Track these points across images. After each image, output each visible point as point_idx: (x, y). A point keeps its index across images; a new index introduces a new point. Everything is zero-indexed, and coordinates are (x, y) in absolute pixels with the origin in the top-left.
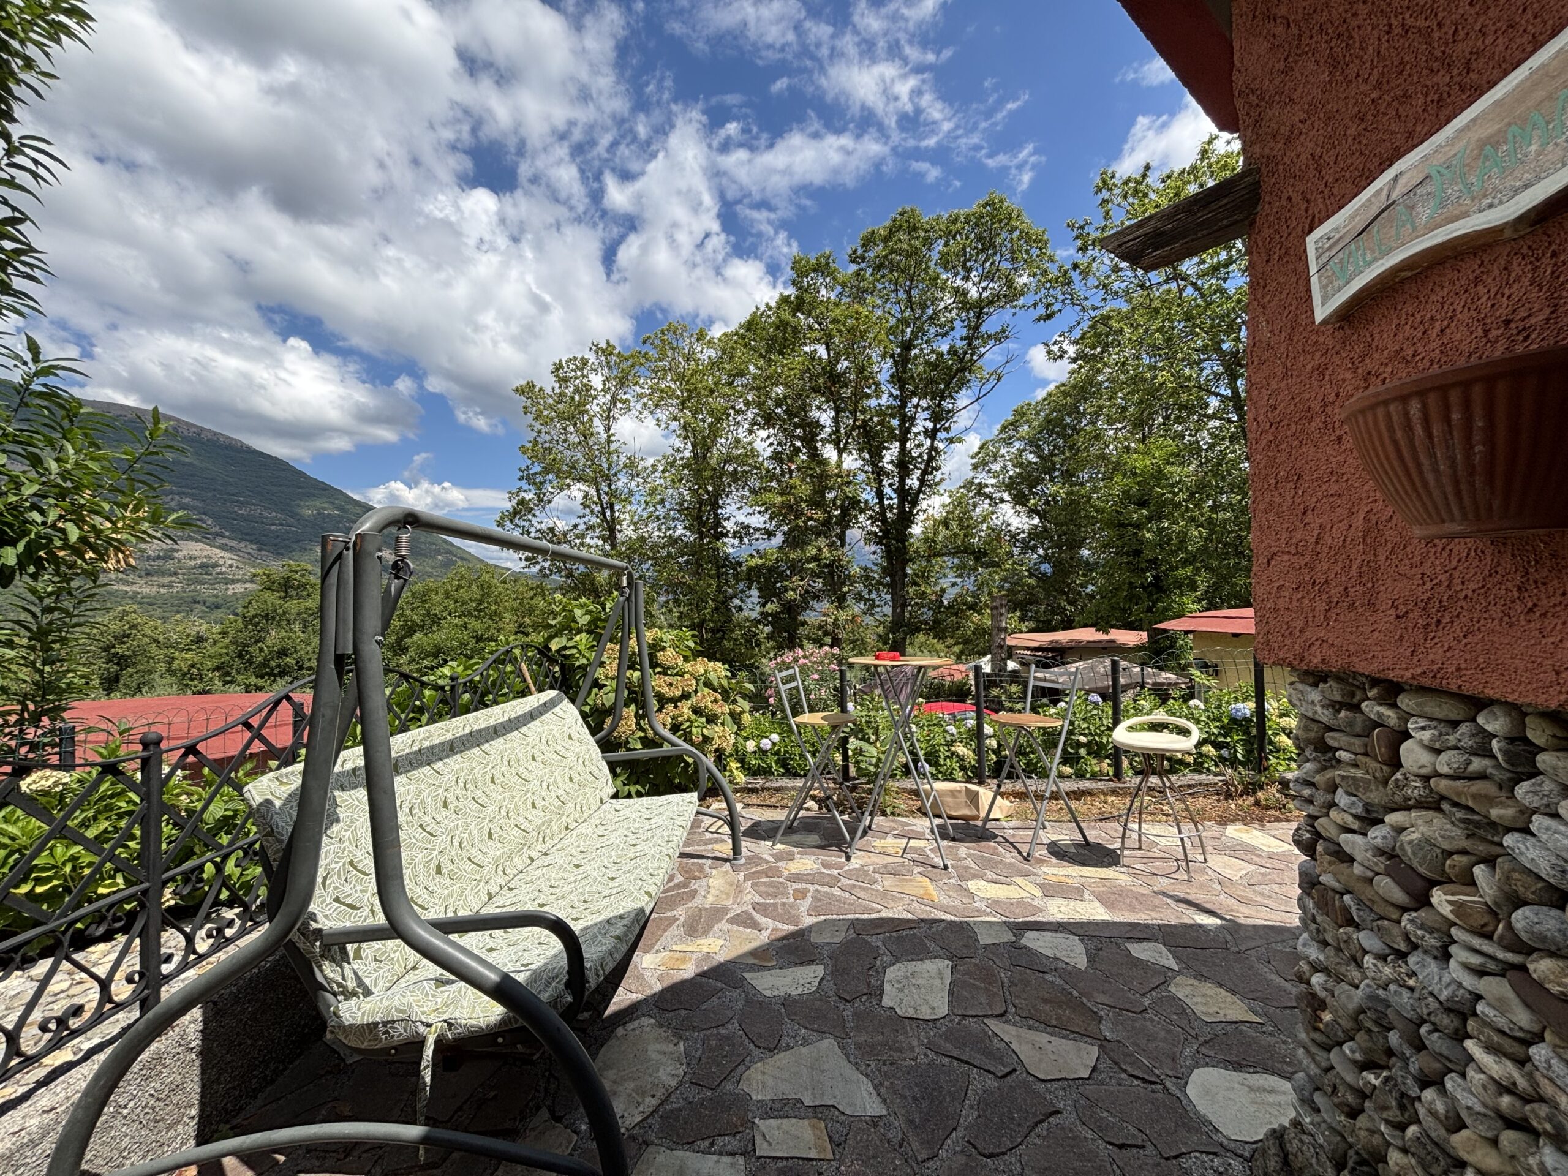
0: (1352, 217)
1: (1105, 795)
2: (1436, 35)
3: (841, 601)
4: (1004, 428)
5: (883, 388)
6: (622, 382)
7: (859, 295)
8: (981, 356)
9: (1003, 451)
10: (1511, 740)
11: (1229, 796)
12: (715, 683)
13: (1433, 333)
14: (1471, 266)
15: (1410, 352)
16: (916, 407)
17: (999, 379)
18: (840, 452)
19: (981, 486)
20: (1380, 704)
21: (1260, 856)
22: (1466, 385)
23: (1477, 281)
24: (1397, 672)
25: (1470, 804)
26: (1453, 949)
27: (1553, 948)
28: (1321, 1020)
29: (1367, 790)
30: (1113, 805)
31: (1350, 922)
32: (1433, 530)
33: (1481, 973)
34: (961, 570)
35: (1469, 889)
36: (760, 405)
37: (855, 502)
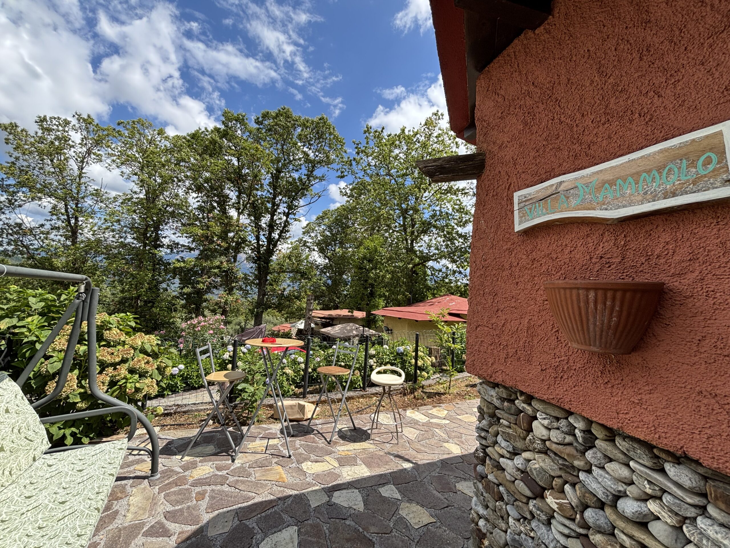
0: (538, 192)
1: (359, 398)
2: (575, 129)
3: (230, 291)
4: (318, 218)
5: (265, 188)
6: (98, 143)
7: (258, 140)
8: (312, 185)
9: (317, 228)
10: (584, 431)
11: (405, 395)
12: (149, 350)
13: (567, 251)
14: (585, 230)
15: (555, 256)
16: (281, 200)
17: (319, 197)
18: (239, 214)
19: (305, 242)
20: (524, 403)
21: (419, 425)
22: (615, 291)
23: (588, 236)
24: (539, 395)
25: (566, 457)
26: (553, 521)
27: (603, 531)
28: (484, 544)
29: (515, 441)
30: (362, 404)
31: (501, 499)
32: (584, 347)
33: (568, 536)
34: (294, 280)
35: (562, 495)
36: (195, 179)
37: (244, 241)
